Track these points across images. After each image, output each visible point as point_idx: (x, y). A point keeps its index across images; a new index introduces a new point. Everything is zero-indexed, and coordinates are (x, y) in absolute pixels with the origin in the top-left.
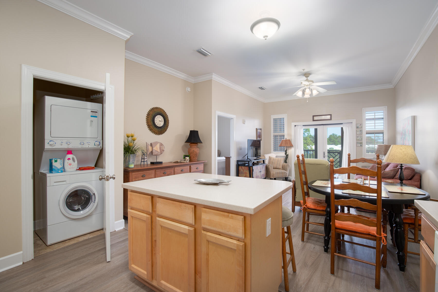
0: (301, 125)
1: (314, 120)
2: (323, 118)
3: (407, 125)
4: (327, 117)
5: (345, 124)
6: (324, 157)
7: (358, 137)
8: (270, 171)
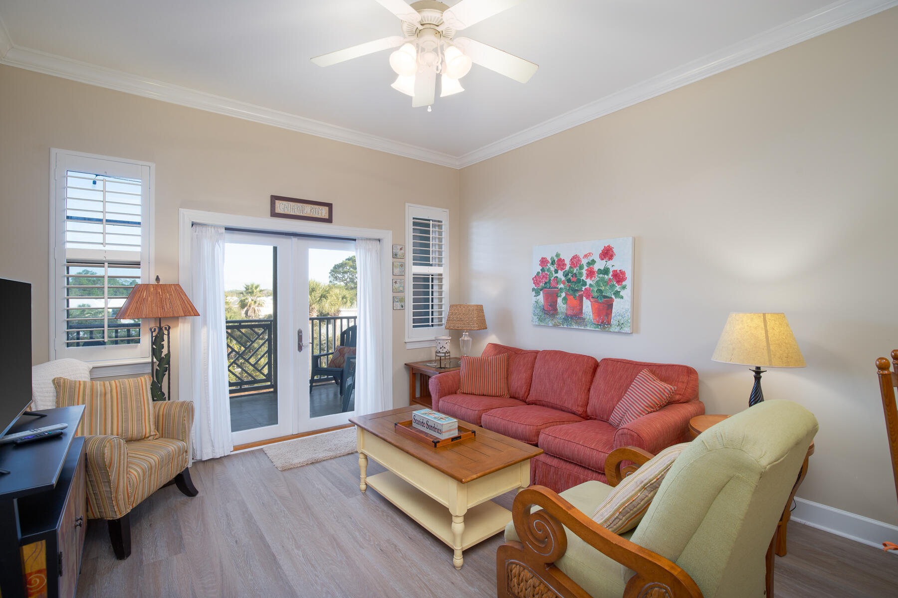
0: (217, 226)
1: (274, 214)
2: (308, 210)
3: (596, 257)
4: (320, 212)
5: (361, 242)
6: (300, 348)
7: (396, 282)
8: (113, 477)
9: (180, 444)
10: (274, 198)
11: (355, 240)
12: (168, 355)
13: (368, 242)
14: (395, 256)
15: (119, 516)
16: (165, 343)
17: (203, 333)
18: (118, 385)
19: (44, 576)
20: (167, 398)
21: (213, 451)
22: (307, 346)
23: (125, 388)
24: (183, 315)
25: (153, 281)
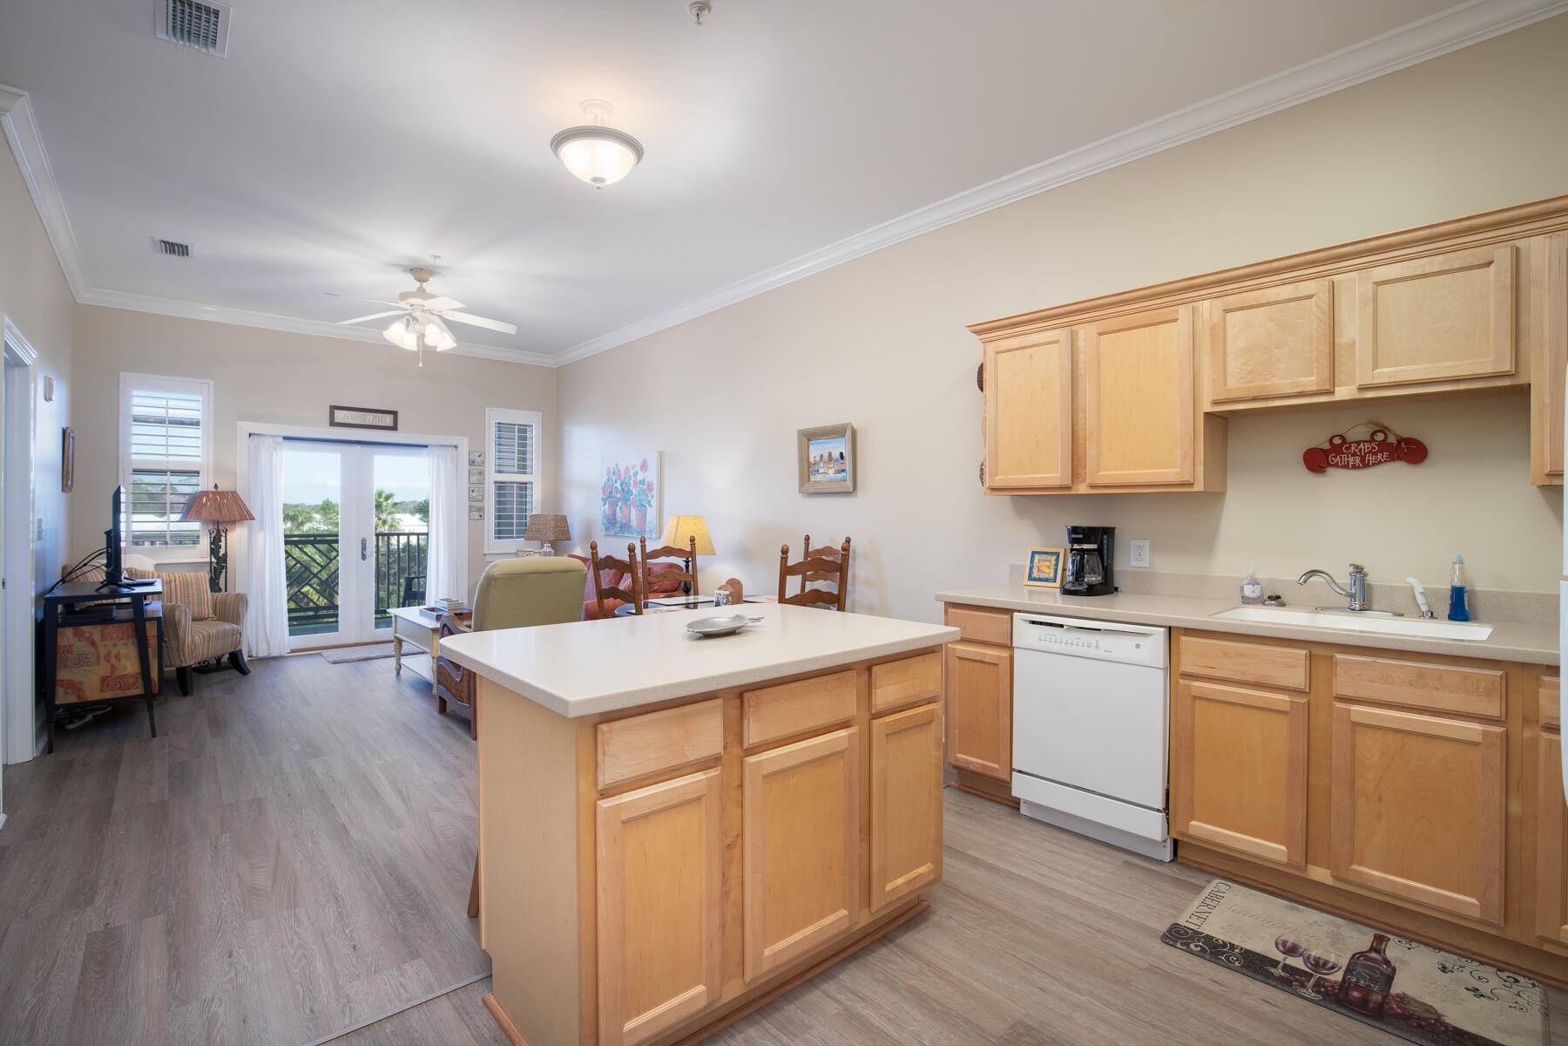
0: (276, 436)
1: (333, 423)
2: (370, 419)
3: (638, 469)
4: (384, 420)
5: (433, 448)
6: (364, 557)
7: (473, 491)
8: (181, 633)
9: (235, 626)
10: (333, 408)
11: (427, 446)
12: (225, 555)
13: (442, 448)
14: (472, 463)
15: (184, 665)
16: (223, 544)
17: (260, 537)
18: (177, 577)
19: (156, 639)
20: (223, 590)
21: (269, 649)
22: (372, 555)
23: (187, 579)
24: (239, 518)
25: (212, 489)
